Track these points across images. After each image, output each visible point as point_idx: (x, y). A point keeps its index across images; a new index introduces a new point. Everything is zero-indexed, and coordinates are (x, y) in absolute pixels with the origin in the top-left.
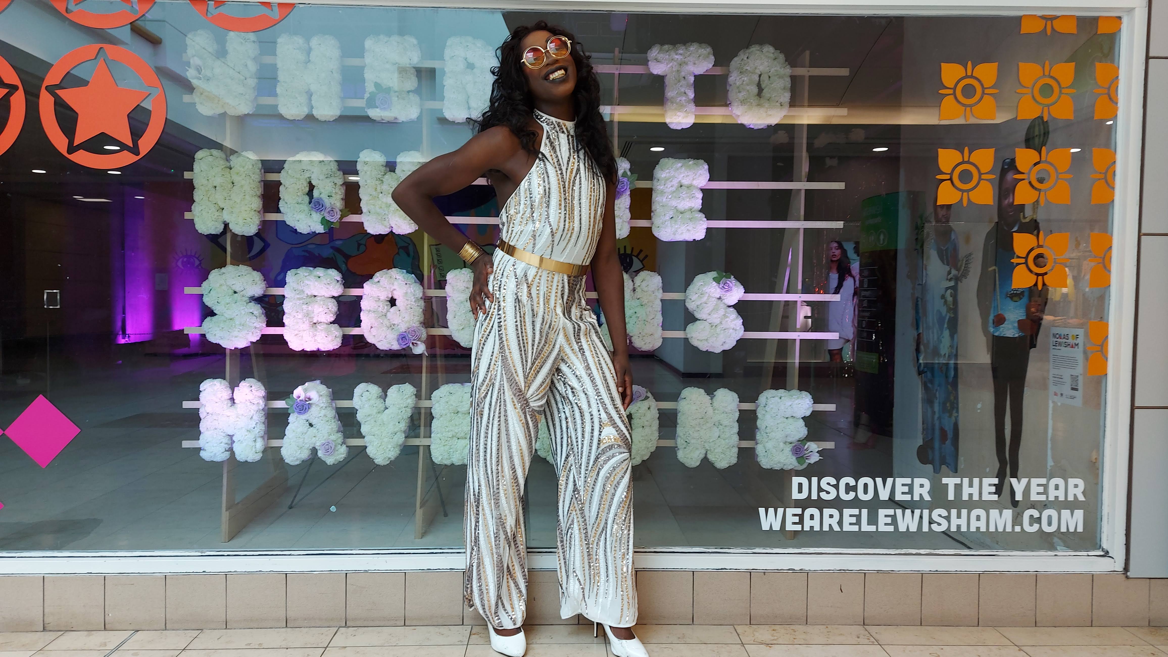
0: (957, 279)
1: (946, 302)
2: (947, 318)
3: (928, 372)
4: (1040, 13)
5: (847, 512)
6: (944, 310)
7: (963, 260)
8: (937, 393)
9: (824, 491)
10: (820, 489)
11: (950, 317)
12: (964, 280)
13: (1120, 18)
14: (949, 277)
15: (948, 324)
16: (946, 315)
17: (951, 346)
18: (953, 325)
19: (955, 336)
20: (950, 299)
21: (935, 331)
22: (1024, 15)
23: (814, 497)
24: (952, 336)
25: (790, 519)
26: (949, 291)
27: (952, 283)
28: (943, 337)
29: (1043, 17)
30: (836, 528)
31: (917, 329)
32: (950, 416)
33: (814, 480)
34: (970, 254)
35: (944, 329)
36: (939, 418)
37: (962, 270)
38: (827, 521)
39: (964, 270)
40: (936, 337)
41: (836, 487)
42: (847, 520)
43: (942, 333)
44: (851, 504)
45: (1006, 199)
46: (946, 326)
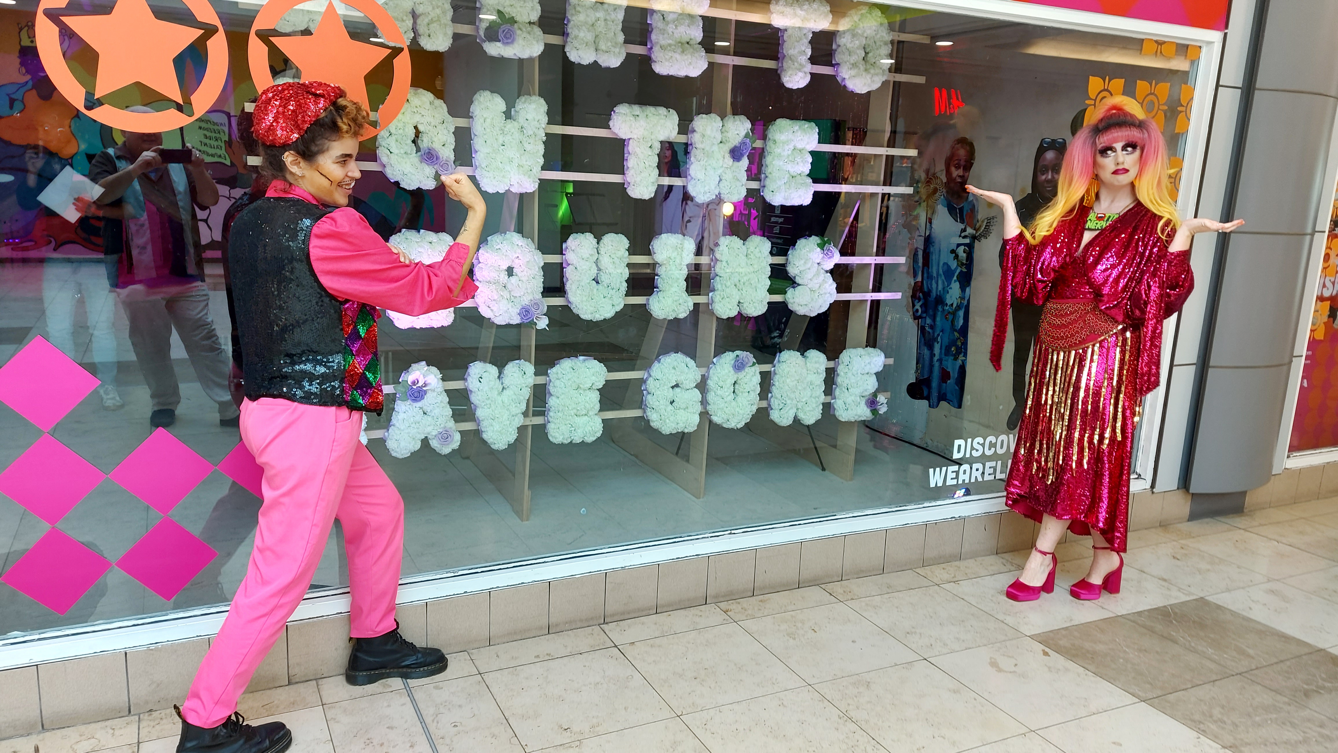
0: (974, 238)
1: (957, 257)
2: (958, 271)
3: (927, 318)
4: (1155, 38)
5: (988, 464)
6: (954, 264)
7: (983, 222)
8: (939, 338)
9: (974, 449)
10: (972, 448)
11: (961, 272)
12: (983, 240)
13: (1200, 47)
14: (963, 234)
15: (957, 277)
16: (956, 269)
17: (962, 298)
18: (966, 279)
19: (968, 289)
20: (962, 255)
21: (940, 282)
22: (1146, 39)
23: (968, 455)
24: (963, 289)
25: (951, 475)
26: (962, 248)
27: (967, 241)
28: (951, 288)
29: (1156, 42)
30: (980, 479)
31: (914, 277)
32: (956, 359)
33: (969, 440)
34: (993, 218)
35: (953, 281)
36: (940, 360)
37: (981, 231)
38: (975, 473)
39: (983, 231)
40: (940, 287)
41: (983, 445)
42: (988, 471)
43: (949, 284)
44: (990, 458)
45: (1043, 174)
46: (955, 278)
